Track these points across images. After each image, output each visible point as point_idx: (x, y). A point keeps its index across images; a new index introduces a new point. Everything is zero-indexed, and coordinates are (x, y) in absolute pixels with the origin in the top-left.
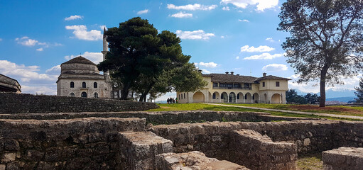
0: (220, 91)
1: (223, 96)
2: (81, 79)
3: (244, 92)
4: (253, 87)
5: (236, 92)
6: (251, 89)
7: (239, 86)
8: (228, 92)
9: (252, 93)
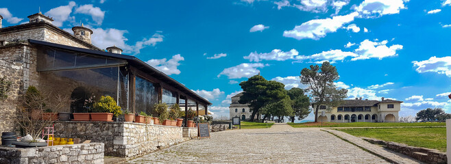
0: (343, 114)
1: (347, 117)
2: (242, 106)
3: (364, 114)
4: (372, 109)
5: (357, 114)
6: (370, 111)
7: (360, 109)
8: (350, 114)
9: (371, 114)
